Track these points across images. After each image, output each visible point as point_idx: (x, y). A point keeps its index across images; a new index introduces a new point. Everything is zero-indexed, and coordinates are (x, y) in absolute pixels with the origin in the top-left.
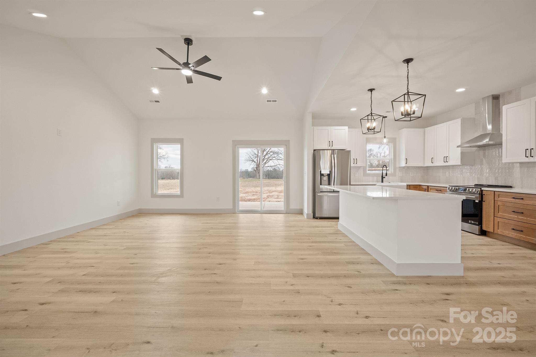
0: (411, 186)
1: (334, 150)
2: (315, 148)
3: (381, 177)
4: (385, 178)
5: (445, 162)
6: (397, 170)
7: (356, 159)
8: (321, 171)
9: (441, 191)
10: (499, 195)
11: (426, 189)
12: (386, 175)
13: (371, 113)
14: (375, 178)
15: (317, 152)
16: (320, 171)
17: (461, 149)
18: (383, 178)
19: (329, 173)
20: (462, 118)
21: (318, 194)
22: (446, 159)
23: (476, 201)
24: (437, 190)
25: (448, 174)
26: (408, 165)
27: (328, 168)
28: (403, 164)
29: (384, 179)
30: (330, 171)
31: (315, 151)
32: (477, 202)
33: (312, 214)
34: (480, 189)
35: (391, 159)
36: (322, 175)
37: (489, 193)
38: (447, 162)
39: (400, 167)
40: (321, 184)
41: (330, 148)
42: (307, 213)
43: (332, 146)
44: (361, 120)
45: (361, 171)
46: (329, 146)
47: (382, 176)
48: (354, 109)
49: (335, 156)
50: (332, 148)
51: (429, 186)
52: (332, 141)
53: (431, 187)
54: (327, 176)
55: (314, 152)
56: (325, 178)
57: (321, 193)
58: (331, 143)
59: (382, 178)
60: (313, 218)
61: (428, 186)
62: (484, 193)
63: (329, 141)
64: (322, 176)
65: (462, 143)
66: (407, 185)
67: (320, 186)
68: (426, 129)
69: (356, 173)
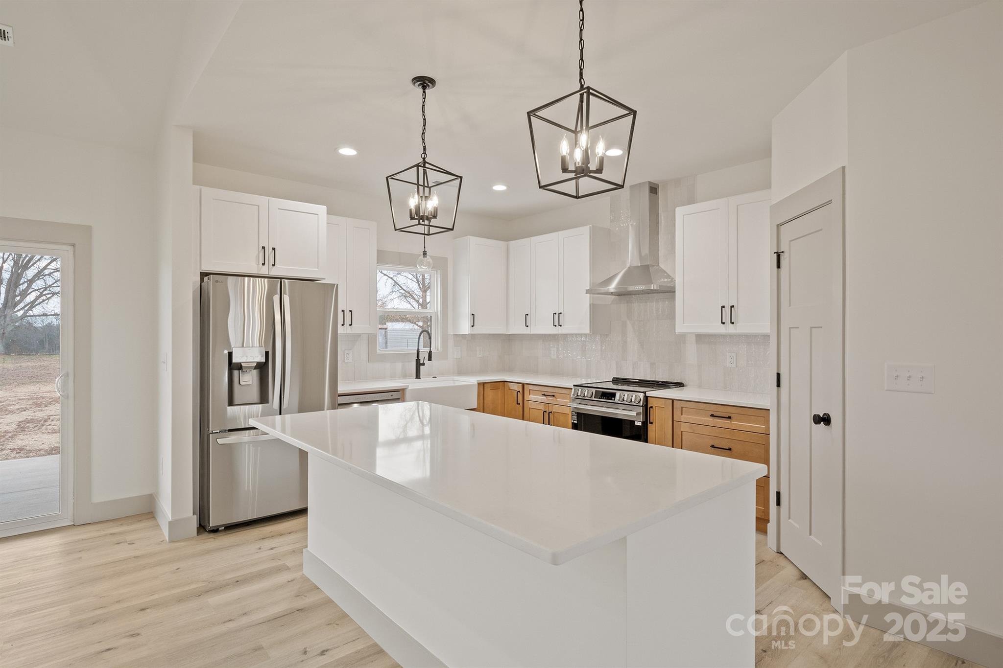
0: (485, 385)
1: (281, 278)
2: (206, 268)
3: (414, 363)
4: (423, 364)
5: (556, 326)
6: (451, 343)
7: (351, 311)
8: (230, 355)
9: (554, 396)
10: (682, 408)
11: (519, 392)
12: (430, 359)
13: (425, 162)
14: (399, 366)
15: (217, 281)
16: (226, 352)
17: (590, 297)
18: (419, 364)
19: (264, 360)
20: (591, 226)
21: (220, 441)
22: (558, 319)
23: (637, 423)
24: (544, 395)
25: (556, 353)
26: (478, 330)
27: (257, 344)
28: (465, 328)
29: (421, 367)
30: (267, 353)
31: (206, 279)
32: (639, 424)
33: (195, 516)
34: (642, 394)
35: (437, 313)
36: (234, 367)
37: (661, 403)
38: (561, 326)
39: (456, 335)
40: (231, 403)
41: (264, 271)
42: (170, 519)
43: (273, 265)
44: (390, 180)
45: (362, 347)
46: (263, 264)
47: (418, 361)
48: (347, 151)
49: (286, 299)
50: (274, 272)
51: (525, 386)
52: (274, 249)
53: (531, 387)
54: (255, 373)
55: (202, 280)
56: (249, 380)
57: (230, 435)
58: (268, 254)
59: (417, 364)
60: (199, 533)
61: (523, 385)
62: (651, 403)
63: (263, 248)
64: (236, 373)
65: (592, 284)
66: (478, 383)
67: (230, 409)
68: (512, 243)
69: (348, 354)
